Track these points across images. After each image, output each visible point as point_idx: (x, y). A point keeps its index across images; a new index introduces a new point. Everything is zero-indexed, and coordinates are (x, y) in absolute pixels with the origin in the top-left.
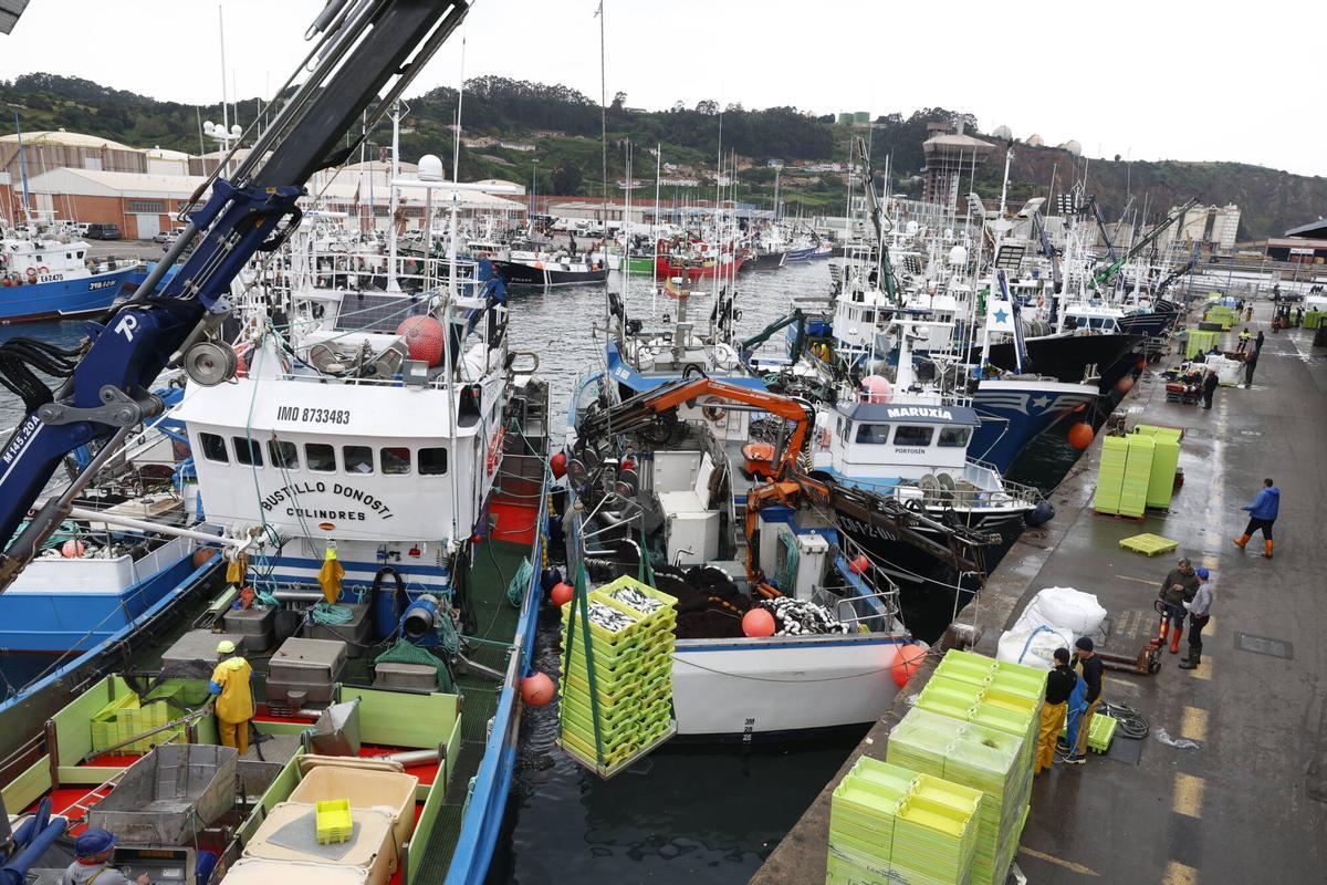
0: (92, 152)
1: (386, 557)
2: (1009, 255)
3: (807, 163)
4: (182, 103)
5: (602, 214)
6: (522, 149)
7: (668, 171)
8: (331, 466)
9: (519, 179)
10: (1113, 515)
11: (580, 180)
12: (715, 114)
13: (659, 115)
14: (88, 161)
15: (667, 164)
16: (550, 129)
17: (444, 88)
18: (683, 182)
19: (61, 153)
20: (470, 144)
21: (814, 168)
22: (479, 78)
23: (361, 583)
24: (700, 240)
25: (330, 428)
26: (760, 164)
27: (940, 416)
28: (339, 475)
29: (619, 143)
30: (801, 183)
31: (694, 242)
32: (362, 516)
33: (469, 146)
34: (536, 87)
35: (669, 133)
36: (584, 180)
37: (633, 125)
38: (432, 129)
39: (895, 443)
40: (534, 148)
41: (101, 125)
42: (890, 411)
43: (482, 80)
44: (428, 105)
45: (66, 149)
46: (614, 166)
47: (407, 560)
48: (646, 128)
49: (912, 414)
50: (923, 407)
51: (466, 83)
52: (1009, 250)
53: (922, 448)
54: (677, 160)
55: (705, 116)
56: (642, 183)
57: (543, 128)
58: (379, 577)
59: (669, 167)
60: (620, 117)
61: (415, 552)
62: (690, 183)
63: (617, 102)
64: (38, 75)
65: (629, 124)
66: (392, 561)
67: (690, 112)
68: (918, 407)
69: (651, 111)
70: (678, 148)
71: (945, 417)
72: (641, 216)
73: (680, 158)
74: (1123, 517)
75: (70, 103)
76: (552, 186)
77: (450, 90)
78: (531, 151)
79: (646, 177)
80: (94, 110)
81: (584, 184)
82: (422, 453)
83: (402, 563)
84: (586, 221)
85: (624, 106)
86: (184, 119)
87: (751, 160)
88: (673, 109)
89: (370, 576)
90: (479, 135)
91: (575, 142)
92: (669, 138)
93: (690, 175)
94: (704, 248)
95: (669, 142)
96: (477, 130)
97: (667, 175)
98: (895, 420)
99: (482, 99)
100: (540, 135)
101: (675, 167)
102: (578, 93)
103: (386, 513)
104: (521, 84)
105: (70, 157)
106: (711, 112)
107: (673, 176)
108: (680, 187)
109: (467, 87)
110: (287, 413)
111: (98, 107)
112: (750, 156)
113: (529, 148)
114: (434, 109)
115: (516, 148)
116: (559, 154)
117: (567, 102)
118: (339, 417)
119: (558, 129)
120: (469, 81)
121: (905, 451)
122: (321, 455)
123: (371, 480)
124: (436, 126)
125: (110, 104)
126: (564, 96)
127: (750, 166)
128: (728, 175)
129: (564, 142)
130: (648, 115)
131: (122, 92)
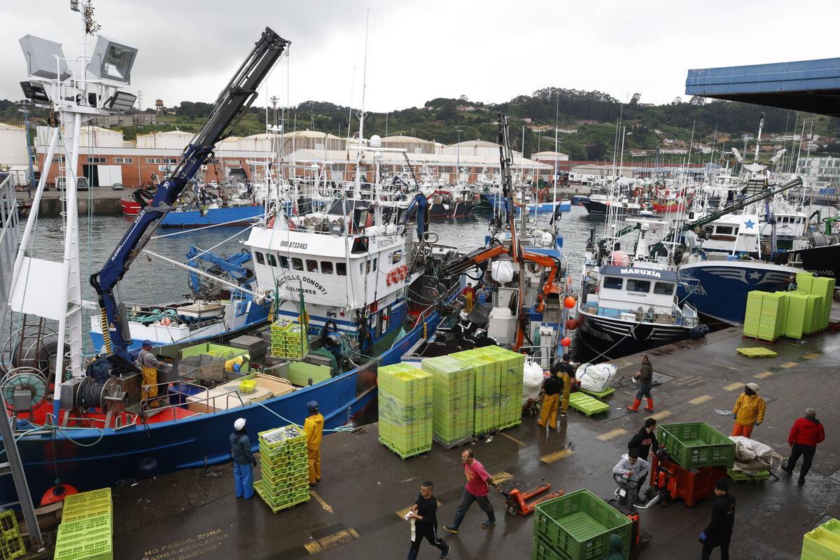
0: (319, 140)
1: (330, 315)
2: (754, 186)
3: (773, 135)
4: (374, 112)
5: (605, 172)
6: (569, 132)
7: (667, 144)
8: (301, 269)
9: (565, 151)
10: (754, 339)
11: (606, 151)
12: (703, 104)
13: (663, 108)
14: (317, 145)
15: (666, 139)
16: (588, 118)
17: (522, 96)
18: (676, 151)
19: (306, 141)
20: (535, 129)
21: (778, 139)
22: (544, 89)
23: (320, 326)
24: (664, 187)
25: (300, 251)
26: (735, 137)
27: (653, 275)
28: (305, 273)
29: (633, 126)
30: (767, 150)
31: (660, 189)
32: (314, 292)
33: (535, 131)
34: (580, 93)
35: (669, 119)
36: (608, 151)
37: (644, 114)
38: (512, 121)
39: (628, 289)
40: (576, 131)
41: (332, 126)
42: (622, 270)
43: (546, 90)
44: (512, 107)
45: (308, 139)
46: (629, 142)
47: (339, 318)
48: (653, 115)
49: (635, 273)
50: (643, 269)
51: (536, 93)
52: (755, 183)
53: (645, 294)
54: (674, 136)
55: (696, 107)
56: (647, 153)
57: (583, 119)
58: (327, 325)
59: (668, 142)
60: (635, 109)
61: (342, 314)
62: (682, 152)
63: (634, 100)
64: (308, 102)
65: (641, 114)
66: (332, 317)
67: (685, 104)
68: (640, 269)
69: (657, 105)
70: (676, 129)
71: (656, 275)
72: (631, 173)
73: (676, 135)
74: (761, 340)
75: (320, 116)
76: (585, 154)
77: (526, 97)
78: (574, 133)
79: (651, 148)
80: (330, 118)
81: (608, 154)
82: (338, 265)
83: (337, 319)
84: (593, 176)
85: (638, 102)
86: (374, 120)
87: (729, 135)
88: (673, 103)
89: (323, 324)
90: (542, 124)
91: (603, 127)
92: (668, 122)
93: (682, 147)
94: (667, 193)
95: (669, 125)
96: (541, 121)
97: (666, 146)
98: (625, 275)
99: (545, 102)
100: (581, 123)
101: (671, 141)
102: (608, 95)
103: (324, 292)
104: (570, 92)
105: (308, 144)
106: (701, 104)
107: (671, 147)
108: (675, 155)
109: (537, 95)
110: (284, 244)
111: (333, 116)
112: (728, 132)
113: (573, 131)
114: (515, 109)
115: (565, 132)
116: (592, 135)
117: (600, 101)
118: (303, 246)
119: (593, 119)
120: (538, 91)
121: (634, 294)
122: (297, 263)
123: (317, 275)
124: (516, 119)
125: (340, 115)
126: (598, 98)
127: (728, 139)
128: (711, 146)
129: (596, 126)
130: (655, 108)
131: (346, 108)
